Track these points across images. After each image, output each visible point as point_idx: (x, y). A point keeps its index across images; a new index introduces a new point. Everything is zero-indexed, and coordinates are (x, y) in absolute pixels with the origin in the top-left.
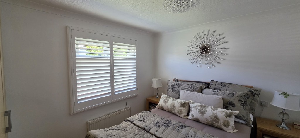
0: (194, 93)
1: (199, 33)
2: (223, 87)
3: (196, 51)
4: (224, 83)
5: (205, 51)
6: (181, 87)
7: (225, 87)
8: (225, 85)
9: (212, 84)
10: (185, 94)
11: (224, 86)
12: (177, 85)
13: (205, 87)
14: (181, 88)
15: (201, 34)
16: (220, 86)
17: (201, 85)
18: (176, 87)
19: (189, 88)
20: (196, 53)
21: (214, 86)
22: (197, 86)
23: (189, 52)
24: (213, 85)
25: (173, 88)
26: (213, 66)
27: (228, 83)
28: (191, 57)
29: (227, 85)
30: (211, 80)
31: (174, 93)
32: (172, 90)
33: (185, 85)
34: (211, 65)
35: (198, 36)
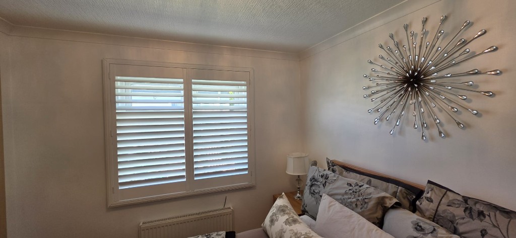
0: (351, 216)
1: (397, 33)
2: (471, 217)
3: (385, 87)
4: (477, 201)
5: (411, 85)
6: (331, 186)
7: (477, 222)
8: (481, 214)
9: (429, 195)
10: (329, 211)
11: (475, 215)
12: (321, 180)
13: (395, 200)
14: (329, 187)
15: (402, 34)
16: (459, 212)
17: (383, 194)
18: (319, 183)
19: (346, 193)
20: (385, 92)
21: (433, 206)
22: (370, 194)
23: (369, 92)
24: (430, 200)
25: (312, 186)
26: (440, 133)
27: (496, 208)
28: (373, 106)
29: (492, 214)
30: (429, 182)
31: (313, 199)
32: (310, 189)
33: (341, 183)
34: (435, 132)
35: (392, 45)
